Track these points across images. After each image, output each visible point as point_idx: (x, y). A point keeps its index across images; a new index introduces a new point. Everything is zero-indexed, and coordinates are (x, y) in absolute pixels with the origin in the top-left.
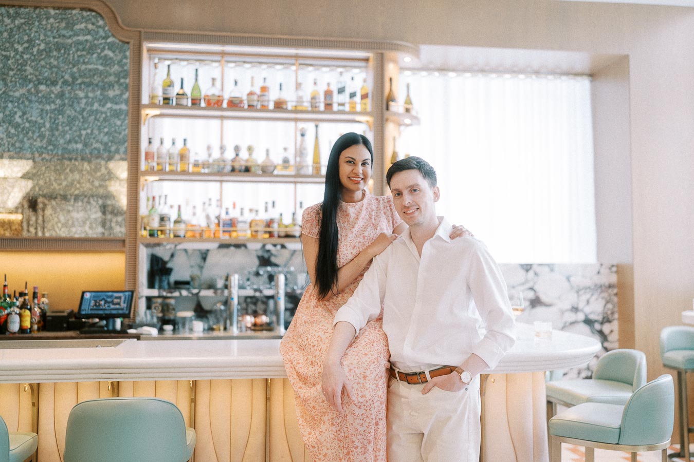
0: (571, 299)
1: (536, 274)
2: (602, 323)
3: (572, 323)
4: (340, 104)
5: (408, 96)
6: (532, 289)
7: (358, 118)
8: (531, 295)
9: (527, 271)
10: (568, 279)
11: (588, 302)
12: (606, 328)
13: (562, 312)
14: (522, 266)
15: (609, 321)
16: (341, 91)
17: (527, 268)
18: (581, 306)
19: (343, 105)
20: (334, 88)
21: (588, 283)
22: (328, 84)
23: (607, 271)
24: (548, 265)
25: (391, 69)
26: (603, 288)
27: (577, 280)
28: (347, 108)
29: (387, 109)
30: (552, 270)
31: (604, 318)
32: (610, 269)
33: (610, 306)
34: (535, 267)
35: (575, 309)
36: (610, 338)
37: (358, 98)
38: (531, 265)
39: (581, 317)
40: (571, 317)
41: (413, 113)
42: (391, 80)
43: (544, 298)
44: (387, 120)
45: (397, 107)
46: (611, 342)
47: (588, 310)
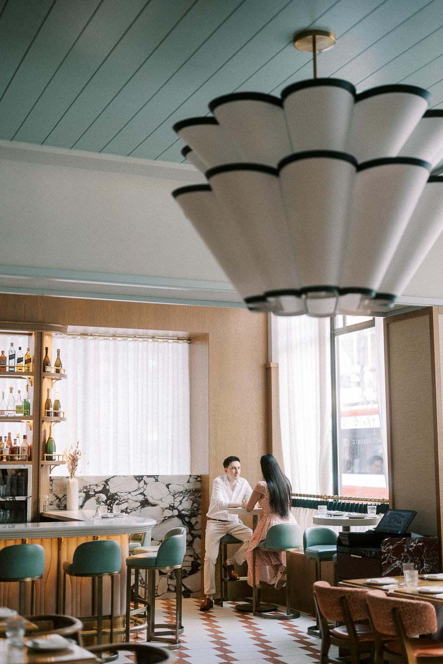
0: (168, 501)
1: (145, 483)
2: (190, 517)
3: (170, 517)
4: (10, 367)
5: (58, 358)
6: (142, 494)
7: (23, 376)
8: (141, 498)
9: (139, 481)
10: (168, 486)
11: (181, 502)
12: (193, 520)
13: (163, 510)
14: (135, 477)
15: (195, 516)
16: (12, 357)
17: (139, 479)
18: (176, 505)
19: (13, 367)
20: (7, 355)
21: (182, 489)
22: (3, 352)
23: (195, 480)
24: (153, 476)
25: (47, 341)
26: (192, 492)
27: (174, 488)
28: (16, 370)
29: (44, 371)
30: (157, 480)
31: (191, 513)
32: (196, 478)
33: (196, 505)
34: (145, 478)
35: (172, 508)
36: (196, 528)
37: (23, 363)
38: (142, 476)
39: (176, 512)
40: (169, 513)
41: (62, 372)
42: (47, 349)
43: (151, 501)
44: (44, 377)
45: (51, 369)
46: (196, 530)
47: (180, 508)
